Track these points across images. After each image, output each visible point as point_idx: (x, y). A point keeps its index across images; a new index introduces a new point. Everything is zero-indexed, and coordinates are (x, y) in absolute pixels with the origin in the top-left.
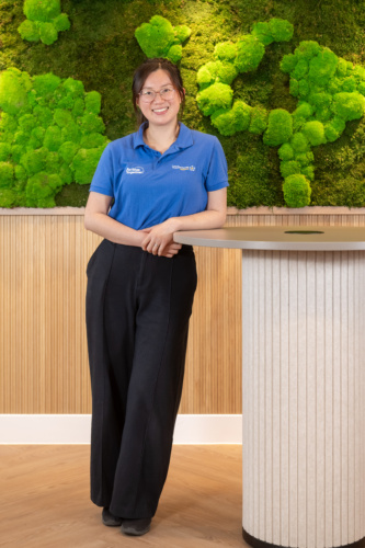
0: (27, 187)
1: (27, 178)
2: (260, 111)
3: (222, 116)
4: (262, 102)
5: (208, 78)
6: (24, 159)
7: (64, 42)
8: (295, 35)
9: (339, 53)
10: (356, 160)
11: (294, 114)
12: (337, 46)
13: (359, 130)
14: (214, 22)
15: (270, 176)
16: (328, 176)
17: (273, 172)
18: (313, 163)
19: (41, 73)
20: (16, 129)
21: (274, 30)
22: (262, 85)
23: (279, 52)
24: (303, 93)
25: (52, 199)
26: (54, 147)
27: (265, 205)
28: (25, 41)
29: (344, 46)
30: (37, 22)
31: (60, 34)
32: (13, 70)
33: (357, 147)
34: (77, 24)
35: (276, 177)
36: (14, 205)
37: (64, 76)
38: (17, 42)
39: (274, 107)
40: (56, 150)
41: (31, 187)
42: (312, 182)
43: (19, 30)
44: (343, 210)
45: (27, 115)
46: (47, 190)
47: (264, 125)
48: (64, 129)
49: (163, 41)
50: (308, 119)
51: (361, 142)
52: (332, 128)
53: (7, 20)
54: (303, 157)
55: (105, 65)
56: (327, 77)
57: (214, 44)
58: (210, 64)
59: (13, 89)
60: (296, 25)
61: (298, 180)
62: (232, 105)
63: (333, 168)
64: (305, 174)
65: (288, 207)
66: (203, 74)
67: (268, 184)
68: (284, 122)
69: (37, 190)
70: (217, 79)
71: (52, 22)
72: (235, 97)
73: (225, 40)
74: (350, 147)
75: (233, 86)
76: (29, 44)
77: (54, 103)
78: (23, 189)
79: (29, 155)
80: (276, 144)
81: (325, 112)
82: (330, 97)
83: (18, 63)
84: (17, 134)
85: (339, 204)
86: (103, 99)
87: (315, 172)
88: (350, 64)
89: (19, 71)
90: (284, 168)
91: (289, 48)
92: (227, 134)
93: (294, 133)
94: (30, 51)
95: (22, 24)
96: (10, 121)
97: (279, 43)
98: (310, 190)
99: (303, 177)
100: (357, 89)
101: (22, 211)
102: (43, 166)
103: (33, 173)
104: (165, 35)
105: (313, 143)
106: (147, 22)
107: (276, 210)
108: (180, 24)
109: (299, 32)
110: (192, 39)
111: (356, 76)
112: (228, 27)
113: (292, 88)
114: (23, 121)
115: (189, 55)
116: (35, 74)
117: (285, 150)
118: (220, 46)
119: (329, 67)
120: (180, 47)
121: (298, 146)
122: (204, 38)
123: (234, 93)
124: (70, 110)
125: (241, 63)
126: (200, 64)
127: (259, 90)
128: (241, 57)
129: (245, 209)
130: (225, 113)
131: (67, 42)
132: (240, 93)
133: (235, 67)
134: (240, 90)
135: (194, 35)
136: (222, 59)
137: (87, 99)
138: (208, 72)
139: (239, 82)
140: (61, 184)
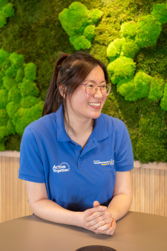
2: (157, 81)
3: (124, 85)
5: (115, 53)
7: (11, 25)
14: (121, 5)
22: (160, 58)
25: (3, 144)
31: (8, 20)
34: (20, 11)
37: (10, 51)
40: (4, 108)
47: (160, 94)
48: (9, 93)
57: (121, 23)
58: (117, 41)
66: (111, 50)
70: (122, 53)
71: (1, 10)
72: (137, 69)
73: (130, 20)
75: (135, 59)
86: (38, 69)
92: (130, 100)
104: (79, 18)
106: (67, 7)
108: (94, 8)
110: (103, 20)
112: (132, 9)
115: (101, 33)
120: (94, 27)
122: (113, 19)
123: (136, 65)
124: (14, 78)
125: (140, 40)
126: (110, 40)
127: (158, 63)
128: (141, 34)
129: (147, 163)
130: (127, 82)
131: (13, 25)
132: (141, 65)
133: (137, 43)
134: (142, 62)
135: (105, 17)
136: (125, 36)
137: (26, 69)
138: (114, 47)
139: (140, 55)
140: (7, 134)
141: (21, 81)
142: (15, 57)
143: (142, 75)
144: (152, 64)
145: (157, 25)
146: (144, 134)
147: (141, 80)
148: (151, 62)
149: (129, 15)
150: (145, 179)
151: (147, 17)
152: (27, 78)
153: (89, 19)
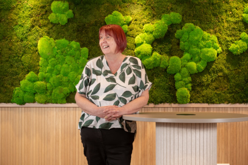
0: (53, 94)
1: (53, 89)
2: (165, 57)
3: (147, 59)
4: (166, 53)
5: (140, 41)
6: (51, 80)
7: (71, 24)
8: (183, 20)
9: (204, 29)
10: (212, 81)
11: (182, 58)
12: (203, 26)
13: (214, 66)
14: (143, 14)
15: (170, 89)
16: (198, 89)
17: (172, 87)
18: (191, 82)
19: (59, 38)
20: (47, 65)
21: (172, 18)
22: (166, 45)
23: (174, 29)
24: (186, 48)
25: (65, 99)
26: (66, 74)
27: (168, 103)
28: (52, 23)
29: (206, 26)
30: (57, 14)
31: (69, 20)
32: (46, 37)
33: (213, 75)
34: (77, 15)
35: (173, 89)
36: (46, 102)
37: (70, 40)
38: (48, 23)
39: (172, 55)
40: (67, 76)
41: (55, 94)
42: (190, 92)
43: (49, 18)
44: (206, 105)
45: (53, 59)
46: (62, 95)
47: (167, 64)
48: (70, 66)
49: (119, 23)
50: (188, 61)
51: (214, 73)
52: (200, 65)
53: (43, 13)
54: (186, 79)
55: (90, 35)
56: (198, 41)
57: (143, 25)
58: (141, 34)
59: (46, 46)
60: (183, 15)
61: (184, 91)
62: (152, 54)
63: (201, 85)
64: (187, 87)
65: (179, 103)
66: (138, 39)
67: (169, 92)
68: (177, 62)
69: (58, 95)
70: (145, 42)
71: (65, 14)
72: (153, 51)
73: (148, 23)
74: (209, 74)
75: (152, 45)
76: (54, 25)
77: (66, 53)
78: (51, 95)
79: (54, 78)
80: (173, 73)
81: (197, 58)
82: (199, 51)
83: (48, 34)
84: (48, 68)
85: (203, 102)
86: (89, 51)
87: (192, 87)
88: (209, 34)
89: (49, 38)
90: (177, 85)
91: (179, 27)
92: (149, 68)
93: (182, 68)
94: (54, 28)
95: (50, 15)
96: (44, 62)
97: (175, 24)
98: (189, 95)
99: (186, 89)
100: (213, 46)
101: (50, 105)
102: (60, 83)
103: (56, 87)
104: (120, 20)
105: (191, 73)
106: (111, 14)
107: (173, 105)
108: (127, 15)
109: (184, 19)
110: (132, 22)
111: (212, 40)
112: (150, 17)
113: (181, 46)
114: (51, 62)
115: (131, 30)
116: (57, 39)
117: (178, 76)
118: (146, 25)
119: (199, 36)
120: (127, 26)
121: (183, 74)
122: (138, 22)
123: (153, 48)
124: (74, 56)
125: (156, 34)
126: (137, 34)
127: (165, 47)
128: (156, 31)
129: (158, 104)
133: (153, 36)
134: (156, 47)
136: (147, 32)
137: (82, 51)
138: (140, 38)
139: (155, 43)
140: (69, 92)
142: (75, 44)
143: (156, 54)
145: (166, 26)
146: (157, 88)
147: (156, 57)
148: (161, 47)
149: (148, 20)
152: (83, 57)
153: (125, 21)
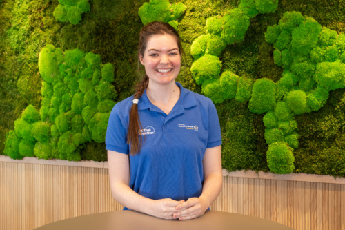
0: (59, 144)
1: (59, 136)
2: (245, 81)
3: (209, 85)
4: (248, 72)
5: (200, 49)
6: (56, 120)
7: (87, 22)
8: (280, 6)
9: (323, 22)
11: (278, 83)
13: (344, 100)
16: (312, 144)
19: (70, 48)
20: (52, 95)
21: (258, 3)
22: (248, 56)
23: (264, 23)
24: (286, 63)
25: (79, 153)
28: (58, 22)
30: (66, 6)
31: (83, 16)
32: (50, 47)
34: (96, 6)
36: (50, 157)
37: (86, 51)
39: (259, 77)
40: (80, 113)
44: (329, 179)
45: (59, 84)
47: (248, 95)
48: (85, 96)
50: (290, 88)
52: (313, 98)
53: (46, 5)
54: (286, 125)
56: (309, 47)
57: (206, 18)
58: (201, 37)
61: (281, 148)
62: (220, 75)
63: (317, 137)
64: (288, 141)
67: (254, 150)
68: (266, 91)
69: (66, 146)
70: (207, 51)
71: (75, 5)
72: (223, 68)
75: (221, 57)
77: (78, 74)
78: (56, 145)
79: (60, 116)
80: (261, 112)
81: (308, 81)
85: (323, 173)
87: (299, 140)
90: (269, 135)
91: (274, 20)
95: (56, 8)
96: (47, 88)
97: (266, 14)
98: (292, 157)
100: (340, 58)
102: (69, 127)
103: (63, 132)
104: (160, 12)
108: (177, 1)
109: (284, 3)
110: (187, 14)
113: (275, 58)
115: (184, 29)
116: (67, 49)
120: (176, 22)
121: (280, 115)
122: (197, 14)
123: (222, 63)
124: (90, 79)
125: (226, 36)
126: (194, 37)
127: (245, 61)
128: (227, 29)
129: (235, 171)
130: (212, 83)
131: (89, 21)
132: (228, 64)
133: (222, 39)
134: (229, 60)
135: (188, 11)
136: (211, 32)
137: (103, 70)
138: (199, 44)
139: (227, 53)
140: (83, 142)
141: (98, 84)
142: (91, 57)
143: (229, 74)
144: (239, 62)
145: (245, 20)
146: (231, 140)
147: (227, 80)
148: (238, 60)
149: (215, 9)
150: (232, 189)
151: (234, 11)
152: (105, 80)
153: (172, 14)
